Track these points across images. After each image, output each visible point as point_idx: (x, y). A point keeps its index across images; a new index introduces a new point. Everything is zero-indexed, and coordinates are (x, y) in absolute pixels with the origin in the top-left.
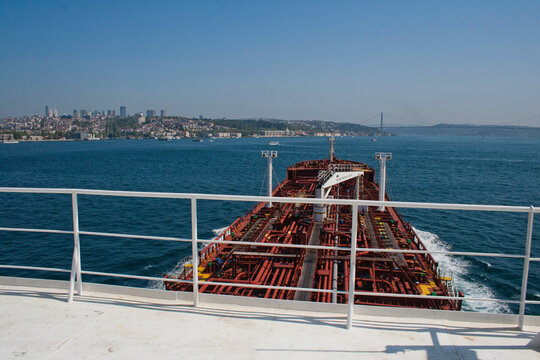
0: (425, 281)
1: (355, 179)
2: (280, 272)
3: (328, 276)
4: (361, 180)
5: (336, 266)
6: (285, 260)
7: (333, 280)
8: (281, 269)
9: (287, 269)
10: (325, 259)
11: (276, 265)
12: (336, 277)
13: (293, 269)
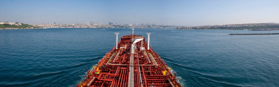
0: (164, 70)
1: (141, 41)
2: (123, 71)
3: (138, 72)
4: (143, 41)
5: (139, 68)
6: (124, 66)
7: (139, 73)
8: (123, 70)
9: (125, 69)
10: (135, 66)
11: (122, 68)
12: (140, 72)
13: (127, 70)
